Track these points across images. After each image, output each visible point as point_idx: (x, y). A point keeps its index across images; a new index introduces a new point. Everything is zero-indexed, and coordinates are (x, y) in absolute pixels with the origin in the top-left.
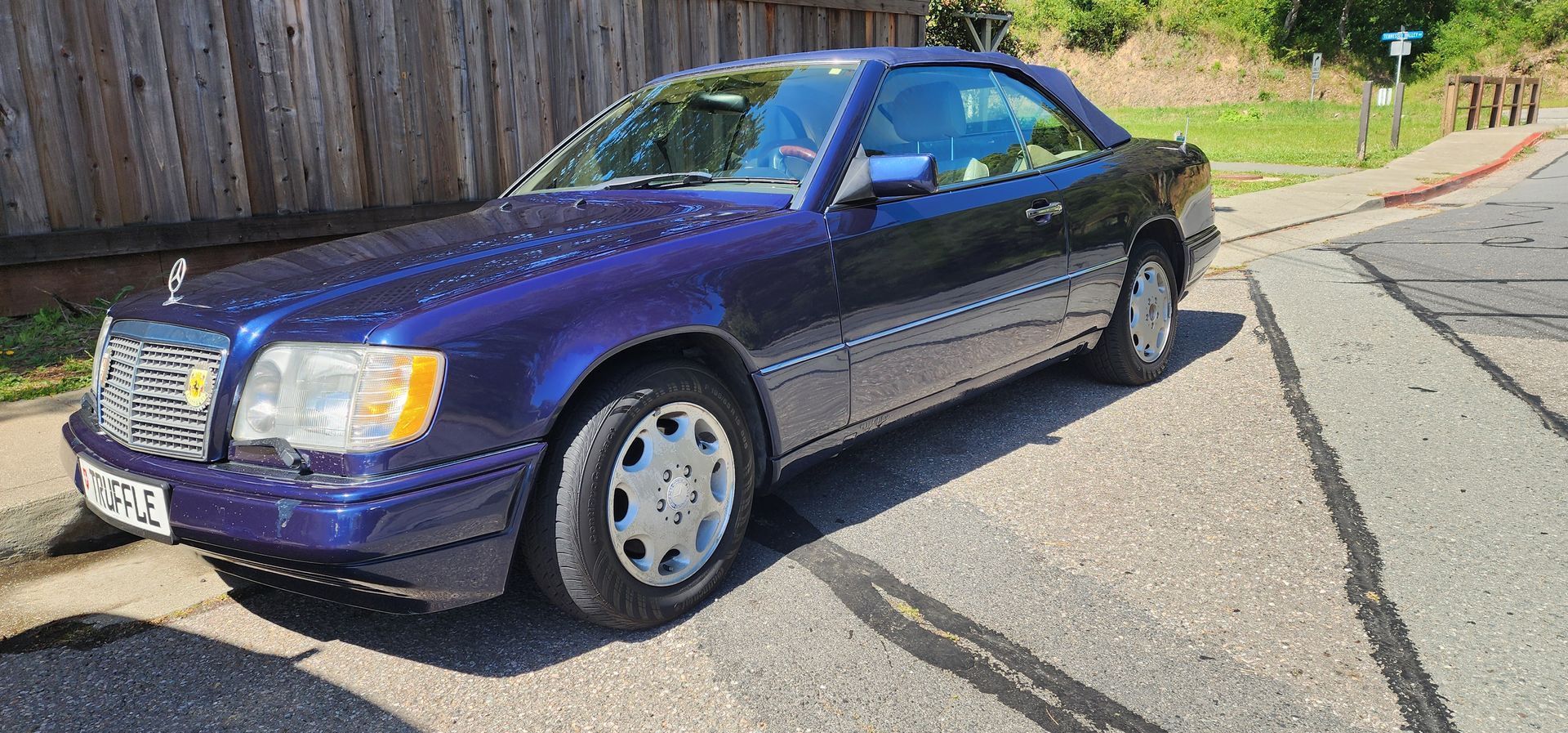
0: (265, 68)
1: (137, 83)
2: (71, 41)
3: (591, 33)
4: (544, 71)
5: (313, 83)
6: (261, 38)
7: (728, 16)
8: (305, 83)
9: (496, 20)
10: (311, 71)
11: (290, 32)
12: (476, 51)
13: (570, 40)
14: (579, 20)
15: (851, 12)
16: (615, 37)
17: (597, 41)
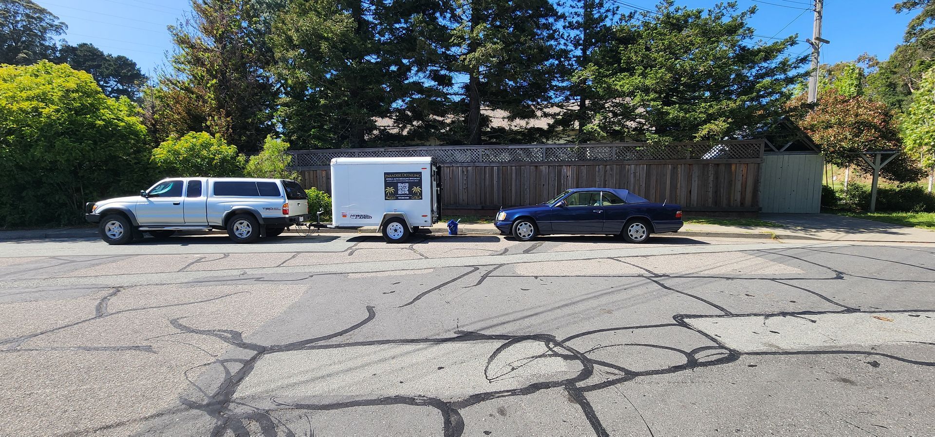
0: (562, 183)
1: (544, 185)
2: (536, 179)
3: (631, 173)
4: (618, 182)
5: (570, 185)
6: (562, 178)
7: (674, 168)
8: (569, 184)
9: (608, 172)
10: (570, 183)
11: (567, 177)
12: (602, 179)
13: (625, 175)
14: (628, 171)
15: (726, 164)
16: (638, 174)
17: (632, 175)
